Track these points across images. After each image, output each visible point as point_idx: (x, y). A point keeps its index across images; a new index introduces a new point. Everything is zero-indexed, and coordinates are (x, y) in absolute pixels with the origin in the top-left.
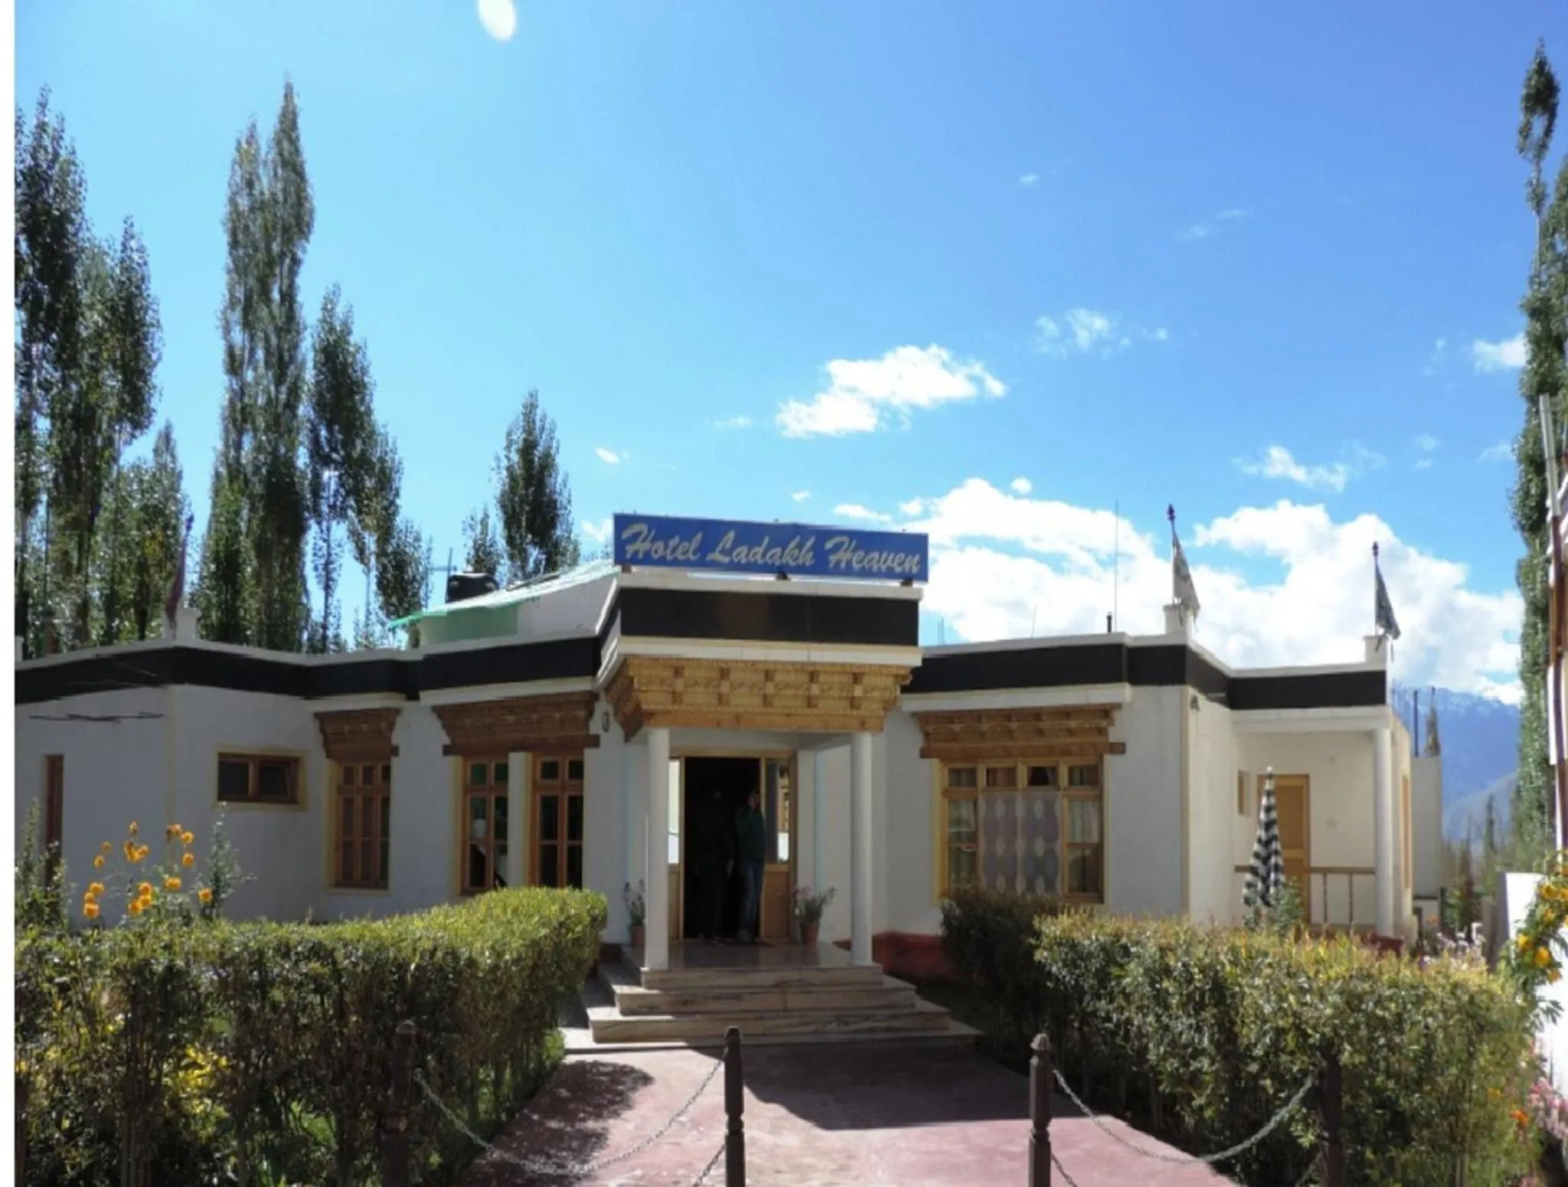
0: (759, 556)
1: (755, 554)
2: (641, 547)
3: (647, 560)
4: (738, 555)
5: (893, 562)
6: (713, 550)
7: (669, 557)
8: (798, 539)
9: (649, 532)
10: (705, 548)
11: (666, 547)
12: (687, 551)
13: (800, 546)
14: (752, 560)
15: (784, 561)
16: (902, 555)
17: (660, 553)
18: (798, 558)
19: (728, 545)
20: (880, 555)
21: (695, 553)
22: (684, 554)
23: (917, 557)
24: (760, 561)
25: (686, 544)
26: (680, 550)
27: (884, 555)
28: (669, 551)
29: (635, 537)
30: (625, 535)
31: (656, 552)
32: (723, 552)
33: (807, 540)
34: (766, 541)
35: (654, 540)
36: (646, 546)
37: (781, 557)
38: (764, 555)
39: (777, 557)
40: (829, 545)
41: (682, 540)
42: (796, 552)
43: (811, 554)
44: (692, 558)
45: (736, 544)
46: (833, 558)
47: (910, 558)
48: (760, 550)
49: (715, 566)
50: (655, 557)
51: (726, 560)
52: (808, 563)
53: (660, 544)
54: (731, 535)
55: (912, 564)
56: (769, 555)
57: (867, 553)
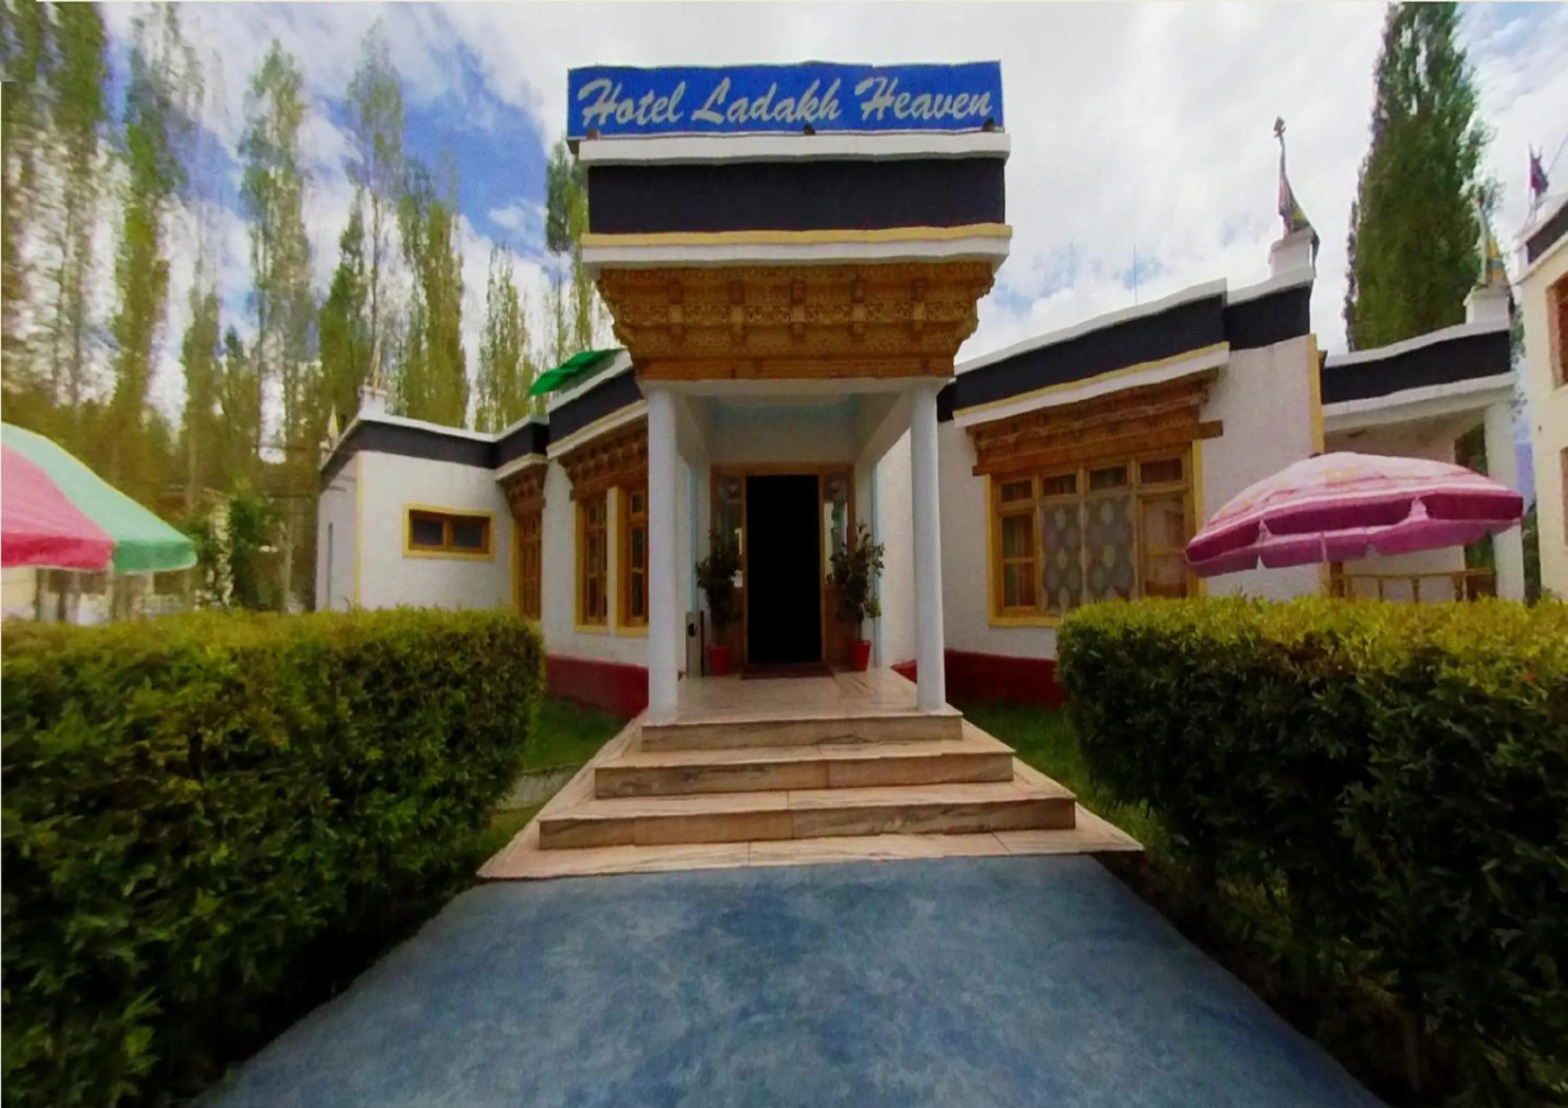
0: (763, 110)
1: (759, 108)
2: (603, 109)
3: (613, 128)
4: (734, 112)
5: (951, 107)
6: (700, 107)
7: (642, 121)
8: (816, 84)
9: (614, 87)
10: (687, 106)
11: (636, 108)
12: (666, 109)
13: (820, 94)
14: (754, 115)
15: (798, 116)
16: (965, 96)
17: (629, 116)
18: (817, 110)
19: (721, 100)
20: (933, 99)
21: (676, 112)
22: (660, 113)
23: (986, 97)
24: (766, 118)
25: (664, 100)
26: (656, 109)
27: (939, 97)
28: (642, 111)
29: (592, 99)
30: (583, 94)
31: (623, 114)
32: (715, 107)
33: (831, 83)
34: (774, 88)
35: (619, 100)
36: (610, 107)
37: (793, 112)
38: (770, 109)
39: (789, 111)
40: (860, 90)
41: (657, 96)
42: (815, 101)
43: (835, 103)
44: (673, 119)
45: (732, 96)
46: (867, 108)
47: (976, 97)
48: (764, 101)
49: (704, 127)
50: (621, 121)
51: (717, 118)
52: (832, 116)
53: (628, 104)
54: (726, 83)
55: (980, 105)
56: (779, 107)
57: (914, 97)
